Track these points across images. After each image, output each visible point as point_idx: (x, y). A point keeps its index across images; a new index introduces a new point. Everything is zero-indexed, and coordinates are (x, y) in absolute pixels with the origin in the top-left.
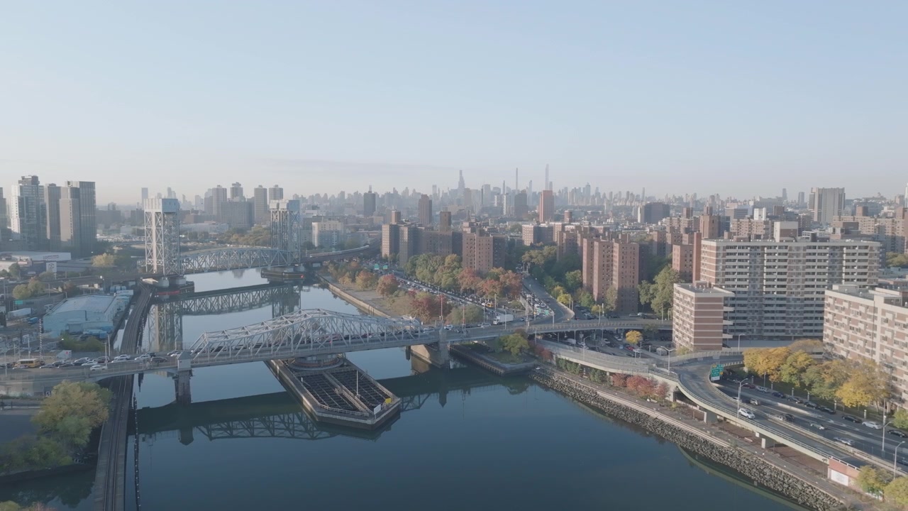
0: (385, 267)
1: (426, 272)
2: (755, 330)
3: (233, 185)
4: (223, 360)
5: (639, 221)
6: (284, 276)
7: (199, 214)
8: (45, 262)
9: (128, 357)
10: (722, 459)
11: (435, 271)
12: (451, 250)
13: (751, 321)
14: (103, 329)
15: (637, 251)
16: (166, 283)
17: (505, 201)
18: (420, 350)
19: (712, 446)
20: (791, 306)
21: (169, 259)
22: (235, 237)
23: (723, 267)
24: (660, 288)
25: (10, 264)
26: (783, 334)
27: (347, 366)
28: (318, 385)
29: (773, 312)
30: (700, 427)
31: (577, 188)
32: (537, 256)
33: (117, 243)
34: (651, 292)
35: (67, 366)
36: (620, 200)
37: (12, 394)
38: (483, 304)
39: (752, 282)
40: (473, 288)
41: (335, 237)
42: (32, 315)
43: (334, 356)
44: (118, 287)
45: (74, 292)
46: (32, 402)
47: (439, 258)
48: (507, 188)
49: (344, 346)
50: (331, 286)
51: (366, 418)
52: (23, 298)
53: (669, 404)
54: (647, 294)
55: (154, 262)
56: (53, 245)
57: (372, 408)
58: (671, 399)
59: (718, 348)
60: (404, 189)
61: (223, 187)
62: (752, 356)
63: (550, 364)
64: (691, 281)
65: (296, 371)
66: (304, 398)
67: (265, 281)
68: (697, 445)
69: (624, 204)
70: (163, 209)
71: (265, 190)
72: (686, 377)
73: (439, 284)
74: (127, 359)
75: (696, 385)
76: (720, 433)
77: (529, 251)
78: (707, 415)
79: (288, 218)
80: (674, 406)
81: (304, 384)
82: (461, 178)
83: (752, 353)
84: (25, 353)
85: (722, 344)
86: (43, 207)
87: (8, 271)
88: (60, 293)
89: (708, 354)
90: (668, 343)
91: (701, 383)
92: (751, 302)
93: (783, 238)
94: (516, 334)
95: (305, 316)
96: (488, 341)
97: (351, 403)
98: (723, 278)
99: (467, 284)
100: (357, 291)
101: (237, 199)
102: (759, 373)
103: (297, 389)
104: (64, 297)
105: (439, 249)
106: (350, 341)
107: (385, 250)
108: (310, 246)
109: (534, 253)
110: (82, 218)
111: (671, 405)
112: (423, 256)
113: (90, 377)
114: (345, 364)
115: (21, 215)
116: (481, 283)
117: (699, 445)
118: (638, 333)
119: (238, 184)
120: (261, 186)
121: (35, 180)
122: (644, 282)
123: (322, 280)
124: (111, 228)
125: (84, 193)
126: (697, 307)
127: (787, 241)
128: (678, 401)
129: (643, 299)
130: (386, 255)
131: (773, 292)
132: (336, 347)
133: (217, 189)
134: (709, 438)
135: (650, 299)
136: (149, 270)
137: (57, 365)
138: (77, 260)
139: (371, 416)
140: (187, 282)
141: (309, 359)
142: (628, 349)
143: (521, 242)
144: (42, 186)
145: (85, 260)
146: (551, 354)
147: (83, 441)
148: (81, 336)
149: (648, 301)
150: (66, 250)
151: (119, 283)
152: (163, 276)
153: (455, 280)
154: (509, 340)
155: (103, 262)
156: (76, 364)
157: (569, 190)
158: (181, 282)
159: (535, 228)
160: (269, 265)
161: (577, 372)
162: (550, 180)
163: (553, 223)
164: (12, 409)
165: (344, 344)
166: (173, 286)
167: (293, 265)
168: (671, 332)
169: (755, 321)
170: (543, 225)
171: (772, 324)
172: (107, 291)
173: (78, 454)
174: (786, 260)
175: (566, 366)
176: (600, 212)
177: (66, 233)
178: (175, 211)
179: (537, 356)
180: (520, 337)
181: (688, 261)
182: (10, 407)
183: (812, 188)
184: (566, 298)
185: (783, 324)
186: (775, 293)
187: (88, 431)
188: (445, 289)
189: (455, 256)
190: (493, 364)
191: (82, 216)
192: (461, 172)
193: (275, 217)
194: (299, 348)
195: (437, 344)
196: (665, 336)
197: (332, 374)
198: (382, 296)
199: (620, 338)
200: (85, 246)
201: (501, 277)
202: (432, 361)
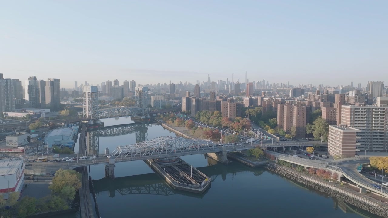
0: (186, 116)
1: (205, 119)
2: (368, 147)
3: (115, 80)
4: (128, 159)
5: (290, 96)
6: (141, 120)
7: (101, 93)
8: (41, 113)
9: (86, 157)
10: (376, 212)
11: (210, 118)
12: (215, 109)
13: (366, 143)
14: (70, 143)
15: (305, 110)
16: (92, 123)
17: (229, 87)
18: (213, 155)
19: (369, 206)
20: (386, 136)
21: (93, 112)
22: (117, 103)
23: (354, 118)
24: (317, 127)
25: (26, 114)
26: (382, 149)
27: (182, 162)
28: (171, 171)
29: (377, 139)
30: (358, 195)
31: (259, 82)
32: (252, 112)
33: (68, 105)
34: (313, 128)
35: (60, 161)
36: (278, 87)
37: (37, 174)
38: (234, 133)
39: (367, 125)
40: (228, 126)
41: (161, 103)
42: (39, 136)
43: (176, 158)
44: (72, 124)
45: (55, 127)
46: (46, 178)
47: (211, 112)
48: (229, 81)
49: (180, 153)
50: (163, 124)
51: (198, 188)
52: (34, 129)
53: (339, 183)
54: (310, 129)
55: (87, 113)
56: (42, 106)
57: (200, 183)
58: (339, 180)
59: (354, 156)
60: (185, 82)
61: (111, 81)
62: (375, 160)
63: (274, 162)
64: (336, 124)
65: (159, 164)
66: (166, 177)
67: (133, 122)
68: (360, 205)
69: (280, 88)
70: (91, 91)
71: (128, 82)
72: (346, 170)
73: (212, 124)
74: (86, 158)
75: (352, 174)
76: (370, 199)
77: (248, 109)
78: (362, 189)
79: (143, 94)
80: (342, 184)
81: (165, 171)
82: (209, 77)
83: (374, 159)
84: (40, 155)
85: (355, 154)
86: (38, 89)
87: (25, 117)
88: (48, 127)
89: (351, 159)
90: (326, 152)
91: (354, 173)
92: (367, 134)
93: (381, 105)
94: (257, 148)
95: (163, 139)
96: (242, 151)
97: (189, 180)
98: (354, 123)
99: (226, 124)
100: (175, 127)
101: (116, 86)
102: (379, 168)
103: (162, 173)
104: (51, 129)
105: (210, 108)
106: (183, 150)
107: (184, 108)
108: (150, 106)
109: (251, 110)
110: (54, 94)
111: (340, 184)
112: (203, 111)
113: (71, 167)
114: (181, 161)
115: (29, 93)
116: (232, 124)
117: (361, 205)
118: (312, 148)
119: (117, 80)
120: (126, 81)
121: (35, 78)
122: (308, 124)
123: (158, 121)
124: (64, 98)
125: (55, 83)
126: (343, 136)
127: (383, 106)
128: (343, 182)
129: (308, 132)
130: (184, 111)
131: (377, 130)
132: (177, 153)
133: (108, 82)
134: (365, 201)
135: (311, 132)
136: (85, 117)
137: (55, 161)
138: (53, 112)
139: (201, 187)
140: (101, 122)
141: (165, 159)
142: (308, 155)
143: (243, 105)
144: (38, 81)
145: (56, 112)
146: (275, 158)
147: (72, 198)
148: (60, 146)
149: (310, 133)
150: (48, 108)
151: (72, 123)
152: (91, 120)
153: (219, 122)
154: (254, 151)
155: (65, 113)
156: (63, 160)
157: (256, 82)
158: (98, 122)
159: (250, 99)
160: (135, 115)
161: (289, 166)
162: (247, 78)
163: (257, 97)
164: (38, 181)
165: (180, 152)
166: (95, 124)
167: (145, 115)
168: (327, 147)
169: (369, 143)
170: (253, 98)
171: (377, 145)
172: (68, 126)
173: (70, 204)
174: (384, 115)
175: (283, 163)
176: (271, 92)
177: (48, 101)
178: (96, 91)
179: (267, 158)
180: (259, 149)
181: (330, 114)
182: (37, 180)
183: (368, 82)
184: (272, 131)
185: (382, 145)
186: (378, 130)
187: (74, 194)
188: (215, 126)
189: (218, 111)
190: (248, 162)
191: (54, 93)
192: (209, 75)
193: (137, 94)
194: (161, 154)
195: (221, 152)
196: (324, 149)
197: (176, 166)
198: (188, 129)
199: (302, 150)
200: (56, 106)
201: (241, 121)
202: (219, 160)
